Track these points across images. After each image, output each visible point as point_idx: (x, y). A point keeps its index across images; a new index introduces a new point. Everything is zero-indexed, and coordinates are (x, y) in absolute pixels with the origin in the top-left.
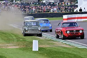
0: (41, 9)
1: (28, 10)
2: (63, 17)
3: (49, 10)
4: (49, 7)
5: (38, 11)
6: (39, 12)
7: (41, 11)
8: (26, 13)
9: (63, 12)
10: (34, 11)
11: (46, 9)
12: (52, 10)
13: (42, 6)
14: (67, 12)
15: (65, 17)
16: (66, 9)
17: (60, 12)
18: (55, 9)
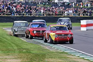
0: (52, 11)
1: (34, 12)
2: (80, 22)
3: (63, 12)
4: (62, 8)
5: (47, 13)
6: (49, 14)
7: (51, 13)
8: (32, 16)
9: (81, 16)
10: (42, 13)
11: (58, 11)
12: (66, 12)
13: (54, 7)
14: (86, 16)
15: (83, 22)
16: (85, 12)
17: (77, 16)
18: (71, 12)
